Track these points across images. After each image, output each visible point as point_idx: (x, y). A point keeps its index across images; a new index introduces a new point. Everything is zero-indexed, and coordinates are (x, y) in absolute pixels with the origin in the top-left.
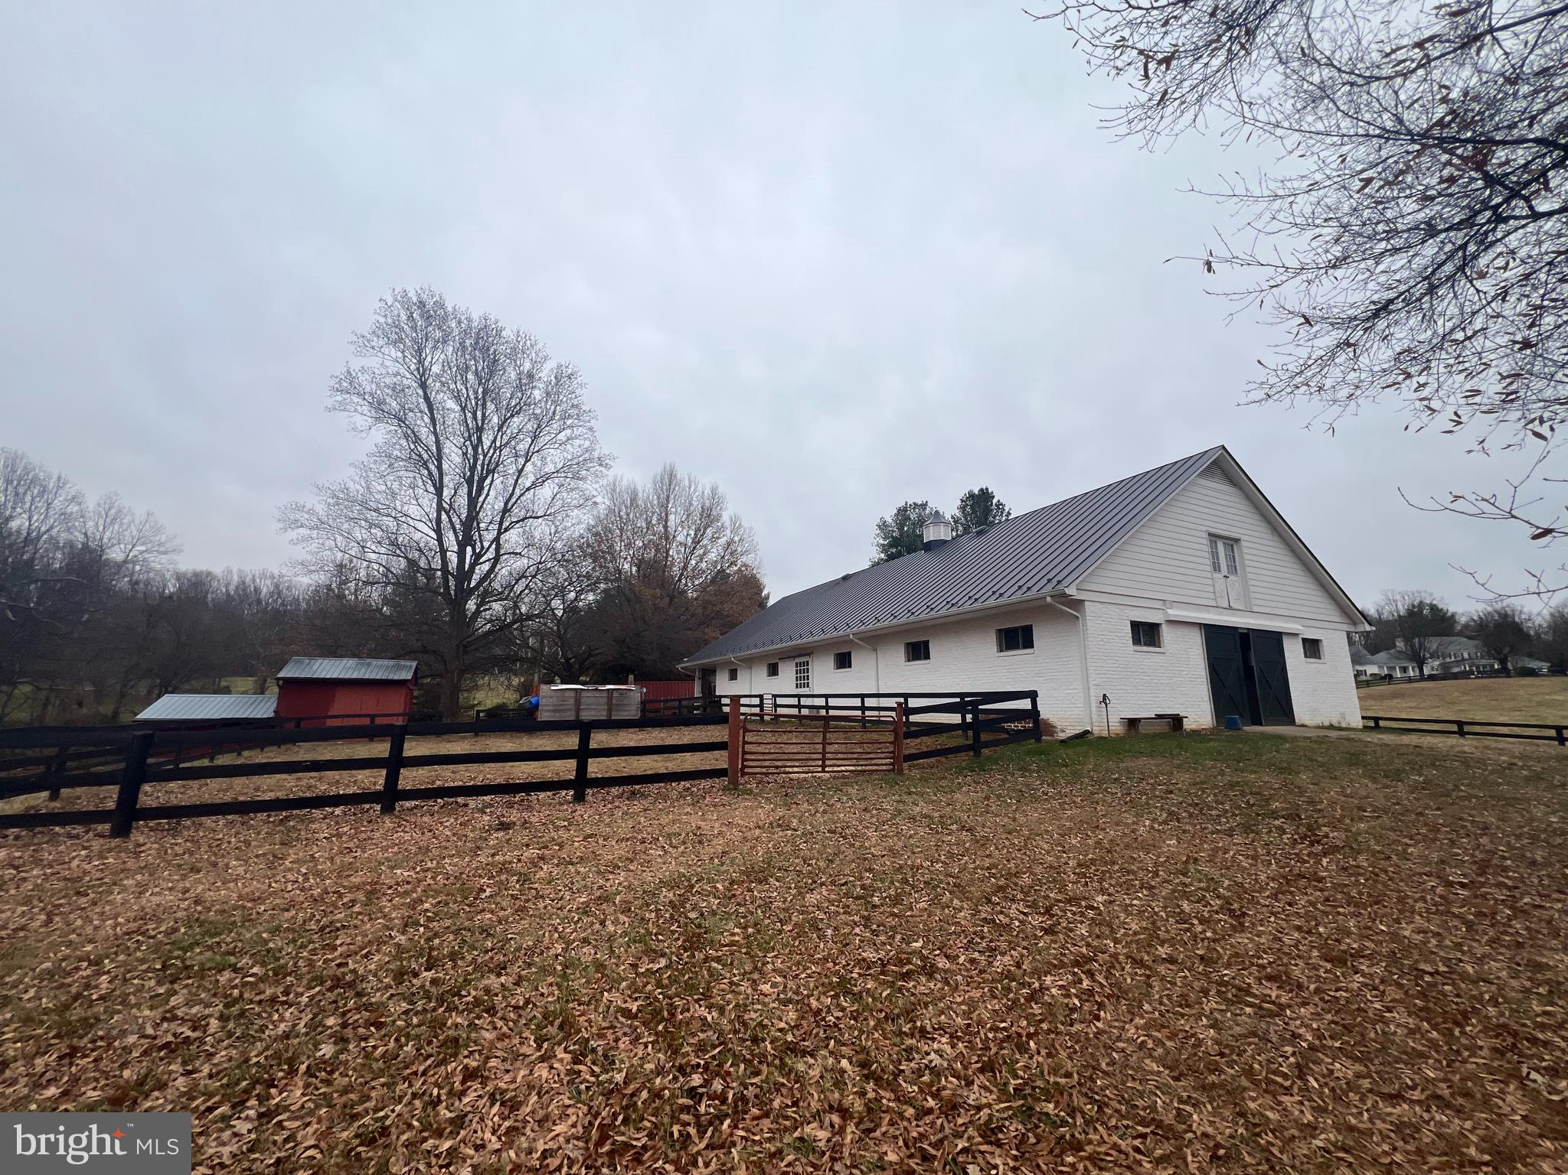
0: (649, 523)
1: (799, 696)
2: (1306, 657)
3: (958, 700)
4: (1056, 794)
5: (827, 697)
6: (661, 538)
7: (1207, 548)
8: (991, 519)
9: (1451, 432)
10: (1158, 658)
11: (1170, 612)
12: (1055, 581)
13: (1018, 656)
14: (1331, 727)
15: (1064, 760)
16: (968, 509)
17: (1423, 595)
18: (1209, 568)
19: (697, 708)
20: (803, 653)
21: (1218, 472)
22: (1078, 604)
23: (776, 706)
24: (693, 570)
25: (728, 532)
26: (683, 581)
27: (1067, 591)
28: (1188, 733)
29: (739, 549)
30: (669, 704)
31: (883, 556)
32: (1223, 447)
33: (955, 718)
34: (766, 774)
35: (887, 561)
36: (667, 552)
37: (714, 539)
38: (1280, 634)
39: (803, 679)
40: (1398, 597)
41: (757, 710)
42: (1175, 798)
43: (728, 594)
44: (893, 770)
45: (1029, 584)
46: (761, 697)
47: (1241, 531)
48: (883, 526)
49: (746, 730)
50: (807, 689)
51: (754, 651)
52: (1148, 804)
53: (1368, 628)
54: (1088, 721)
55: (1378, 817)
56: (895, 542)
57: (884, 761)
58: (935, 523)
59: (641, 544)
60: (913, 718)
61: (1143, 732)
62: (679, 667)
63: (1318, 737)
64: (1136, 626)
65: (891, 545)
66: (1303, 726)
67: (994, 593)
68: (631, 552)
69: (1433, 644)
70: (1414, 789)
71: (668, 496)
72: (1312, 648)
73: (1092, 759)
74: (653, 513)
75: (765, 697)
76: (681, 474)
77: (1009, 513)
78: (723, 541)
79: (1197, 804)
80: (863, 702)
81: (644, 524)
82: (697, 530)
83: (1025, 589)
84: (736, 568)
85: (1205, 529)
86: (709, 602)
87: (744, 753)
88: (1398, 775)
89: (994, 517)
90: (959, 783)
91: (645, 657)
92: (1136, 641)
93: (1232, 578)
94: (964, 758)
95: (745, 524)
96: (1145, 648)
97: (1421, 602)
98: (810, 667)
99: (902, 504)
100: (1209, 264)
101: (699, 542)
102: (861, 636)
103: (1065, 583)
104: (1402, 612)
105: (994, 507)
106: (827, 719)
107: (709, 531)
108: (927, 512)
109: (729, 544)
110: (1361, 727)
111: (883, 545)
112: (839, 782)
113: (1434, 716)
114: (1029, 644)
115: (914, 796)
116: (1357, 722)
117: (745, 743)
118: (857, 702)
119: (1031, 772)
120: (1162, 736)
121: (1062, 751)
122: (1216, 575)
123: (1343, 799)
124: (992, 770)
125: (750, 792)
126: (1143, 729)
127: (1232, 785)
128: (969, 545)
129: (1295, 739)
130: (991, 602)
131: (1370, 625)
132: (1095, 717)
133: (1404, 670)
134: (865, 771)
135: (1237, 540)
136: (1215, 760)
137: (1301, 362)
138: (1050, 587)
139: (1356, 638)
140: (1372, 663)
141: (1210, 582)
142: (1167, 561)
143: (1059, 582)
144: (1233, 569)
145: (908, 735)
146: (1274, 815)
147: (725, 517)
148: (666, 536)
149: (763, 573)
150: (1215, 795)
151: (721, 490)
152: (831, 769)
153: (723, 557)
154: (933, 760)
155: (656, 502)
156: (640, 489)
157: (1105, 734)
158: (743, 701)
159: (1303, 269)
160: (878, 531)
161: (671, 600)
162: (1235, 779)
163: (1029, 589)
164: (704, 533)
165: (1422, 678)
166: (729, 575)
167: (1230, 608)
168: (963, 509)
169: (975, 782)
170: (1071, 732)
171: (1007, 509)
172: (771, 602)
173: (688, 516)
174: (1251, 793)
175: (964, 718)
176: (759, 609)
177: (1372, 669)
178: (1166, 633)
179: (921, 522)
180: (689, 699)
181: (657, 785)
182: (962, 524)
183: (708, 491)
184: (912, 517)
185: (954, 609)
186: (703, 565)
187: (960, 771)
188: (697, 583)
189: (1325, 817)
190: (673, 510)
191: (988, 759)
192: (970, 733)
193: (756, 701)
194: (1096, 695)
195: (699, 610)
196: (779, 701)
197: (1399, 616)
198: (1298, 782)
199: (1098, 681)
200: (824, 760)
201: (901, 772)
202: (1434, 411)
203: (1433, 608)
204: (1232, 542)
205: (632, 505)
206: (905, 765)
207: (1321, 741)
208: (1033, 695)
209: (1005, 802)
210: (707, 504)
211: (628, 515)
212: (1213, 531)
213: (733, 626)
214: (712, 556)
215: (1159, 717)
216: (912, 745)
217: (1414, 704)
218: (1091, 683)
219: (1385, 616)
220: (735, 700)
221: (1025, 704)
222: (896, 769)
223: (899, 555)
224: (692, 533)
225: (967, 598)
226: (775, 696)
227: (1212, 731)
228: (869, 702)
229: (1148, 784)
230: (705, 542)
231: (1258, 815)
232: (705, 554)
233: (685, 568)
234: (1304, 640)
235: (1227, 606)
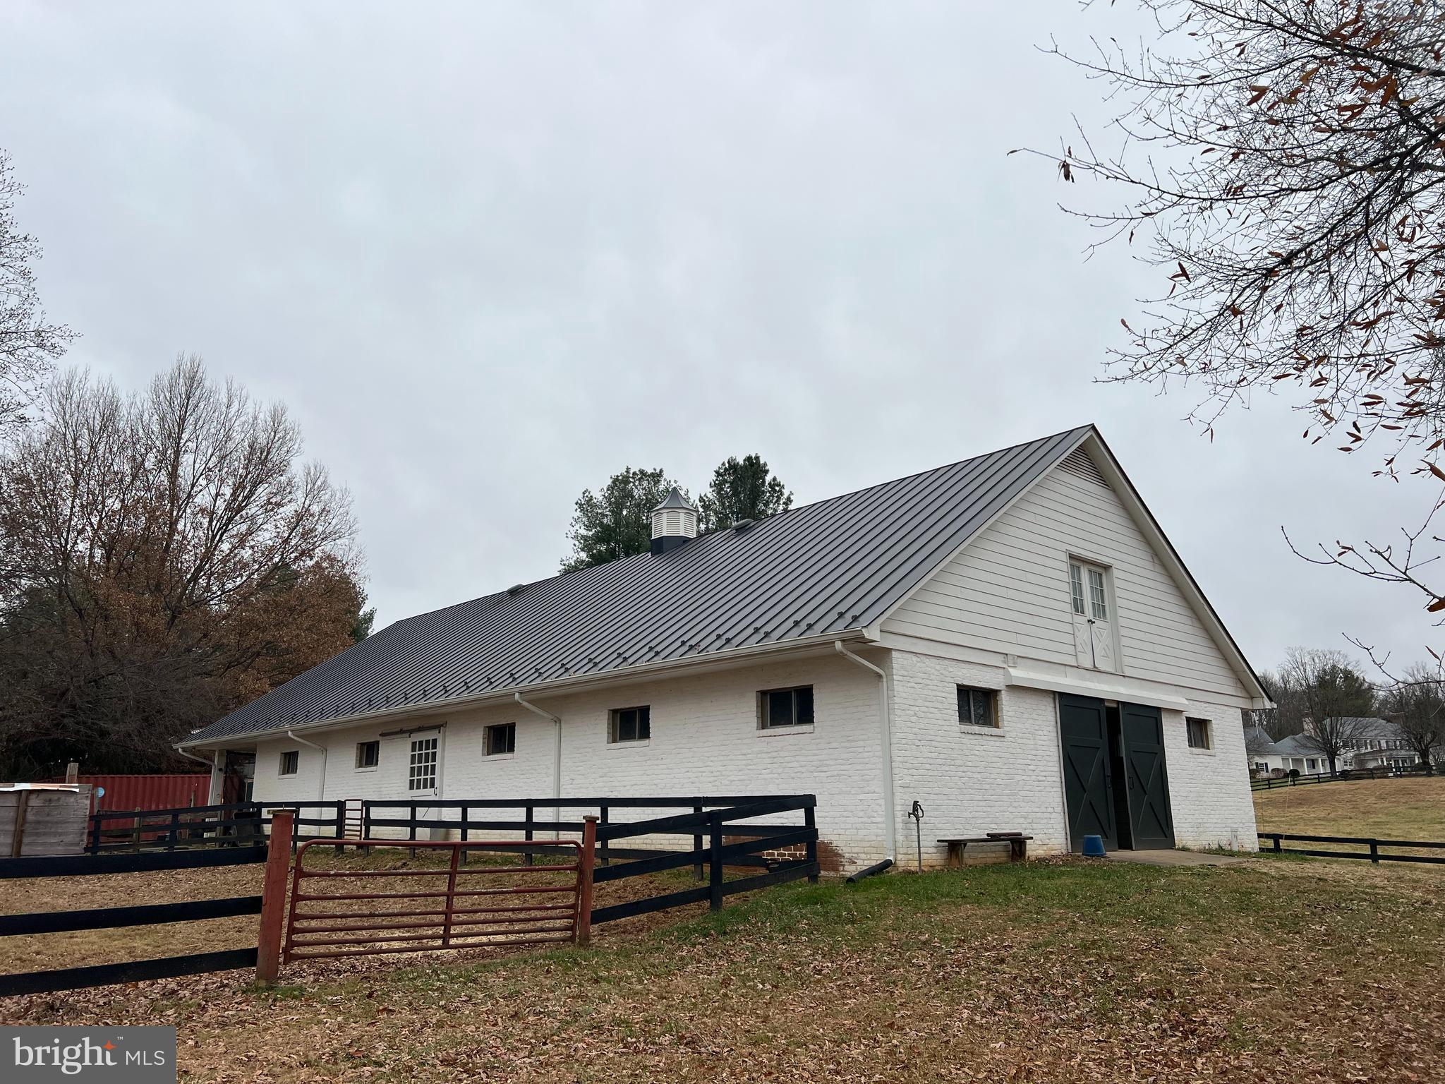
0: (138, 467)
1: (413, 805)
2: (1190, 746)
3: (690, 810)
4: (834, 972)
5: (465, 805)
6: (161, 496)
7: (1066, 577)
8: (761, 506)
9: (1348, 449)
10: (992, 744)
11: (1013, 672)
12: (848, 617)
13: (789, 737)
14: (1220, 851)
15: (850, 912)
16: (727, 488)
17: (1337, 657)
18: (1069, 608)
19: (211, 827)
20: (427, 723)
21: (1086, 464)
22: (881, 655)
23: (368, 822)
24: (224, 561)
25: (300, 495)
26: (203, 581)
27: (867, 634)
28: (1032, 863)
29: (320, 529)
30: (152, 820)
31: (583, 555)
32: (1093, 427)
33: (683, 843)
34: (337, 956)
35: (589, 565)
36: (173, 525)
37: (271, 506)
38: (1158, 710)
39: (423, 772)
40: (1307, 659)
41: (331, 831)
42: (1008, 970)
43: (292, 610)
44: (572, 939)
45: (811, 620)
46: (340, 806)
47: (1113, 554)
48: (586, 505)
49: (300, 874)
50: (429, 791)
51: (332, 720)
52: (968, 982)
53: (1268, 705)
54: (890, 844)
55: (1270, 989)
56: (605, 535)
57: (558, 923)
58: (672, 509)
59: (117, 506)
60: (614, 844)
61: (971, 862)
62: (179, 747)
63: (1202, 866)
64: (964, 692)
65: (598, 539)
66: (1184, 849)
67: (757, 630)
68: (95, 520)
69: (1347, 727)
70: (1313, 944)
71: (183, 419)
72: (1199, 731)
73: (892, 910)
74: (149, 449)
75: (349, 805)
76: (213, 379)
77: (789, 500)
78: (288, 510)
79: (1037, 980)
80: (529, 815)
81: (127, 468)
82: (238, 488)
83: (803, 626)
84: (310, 563)
85: (1065, 547)
86: (251, 623)
87: (294, 917)
88: (1294, 925)
89: (766, 504)
90: (682, 958)
91: (108, 726)
92: (964, 717)
93: (1098, 623)
94: (694, 913)
95: (335, 482)
96: (976, 729)
97: (1334, 667)
98: (438, 750)
99: (619, 471)
100: (1065, 166)
101: (240, 509)
102: (533, 696)
103: (864, 620)
104: (1312, 680)
105: (767, 488)
106: (463, 848)
107: (262, 492)
108: (661, 487)
109: (299, 517)
110: (1256, 849)
111: (585, 538)
112: (471, 966)
113: (1344, 831)
114: (806, 716)
115: (604, 985)
116: (1251, 842)
117: (297, 898)
118: (519, 815)
119: (799, 933)
120: (997, 867)
121: (849, 897)
122: (1079, 619)
123: (1228, 963)
124: (737, 931)
125: (299, 993)
126: (969, 857)
127: (1086, 947)
128: (725, 548)
129: (1172, 871)
130: (751, 646)
131: (1271, 700)
132: (900, 838)
133: (1313, 763)
134: (522, 943)
135: (1107, 568)
136: (1067, 906)
137: (1174, 330)
138: (840, 625)
139: (1255, 717)
140: (1275, 753)
141: (1068, 628)
142: (1011, 593)
143: (855, 618)
144: (1100, 610)
145: (601, 875)
146: (1139, 992)
147: (297, 468)
148: (175, 497)
149: (362, 574)
150: (1063, 964)
151: (290, 418)
152: (460, 941)
153: (286, 541)
154: (643, 917)
155: (156, 428)
156: (124, 400)
157: (914, 866)
158: (305, 813)
159: (1182, 196)
160: (578, 513)
161: (174, 617)
162: (1090, 937)
163: (810, 626)
164: (252, 493)
165: (1334, 776)
166: (296, 575)
167: (1095, 669)
168: (718, 486)
169: (708, 955)
170: (864, 863)
171: (786, 493)
172: (377, 627)
173: (222, 459)
174: (1111, 959)
175: (698, 842)
176: (350, 641)
177: (1275, 762)
178: (1008, 706)
179: (650, 503)
180: (196, 810)
181: (106, 988)
182: (716, 513)
183: (264, 417)
184: (635, 493)
185: (693, 654)
186: (246, 554)
187: (686, 935)
188: (230, 586)
189: (1203, 992)
190: (192, 445)
191: (734, 912)
192: (707, 868)
193: (331, 814)
194: (903, 803)
195: (233, 639)
196: (376, 813)
197: (1308, 685)
198: (1174, 939)
199: (907, 779)
200: (447, 924)
201: (585, 941)
202: (1331, 419)
203: (1348, 675)
204: (1101, 570)
205: (104, 428)
206: (594, 929)
207: (1206, 873)
208: (807, 803)
209: (754, 988)
210: (262, 439)
211: (94, 447)
212: (1075, 551)
213: (297, 670)
214: (266, 537)
215: (993, 837)
216: (609, 893)
217: (1323, 815)
218: (898, 783)
219: (1292, 684)
220: (288, 813)
221: (795, 818)
222: (577, 937)
223: (611, 556)
224: (227, 491)
225: (713, 636)
226: (368, 805)
227: (1066, 860)
228: (540, 815)
229: (970, 948)
230: (252, 509)
231: (1118, 993)
232: (250, 532)
233: (208, 556)
234: (1189, 720)
235: (1090, 666)
